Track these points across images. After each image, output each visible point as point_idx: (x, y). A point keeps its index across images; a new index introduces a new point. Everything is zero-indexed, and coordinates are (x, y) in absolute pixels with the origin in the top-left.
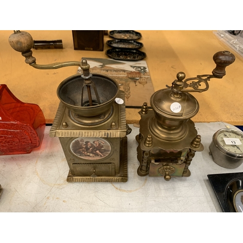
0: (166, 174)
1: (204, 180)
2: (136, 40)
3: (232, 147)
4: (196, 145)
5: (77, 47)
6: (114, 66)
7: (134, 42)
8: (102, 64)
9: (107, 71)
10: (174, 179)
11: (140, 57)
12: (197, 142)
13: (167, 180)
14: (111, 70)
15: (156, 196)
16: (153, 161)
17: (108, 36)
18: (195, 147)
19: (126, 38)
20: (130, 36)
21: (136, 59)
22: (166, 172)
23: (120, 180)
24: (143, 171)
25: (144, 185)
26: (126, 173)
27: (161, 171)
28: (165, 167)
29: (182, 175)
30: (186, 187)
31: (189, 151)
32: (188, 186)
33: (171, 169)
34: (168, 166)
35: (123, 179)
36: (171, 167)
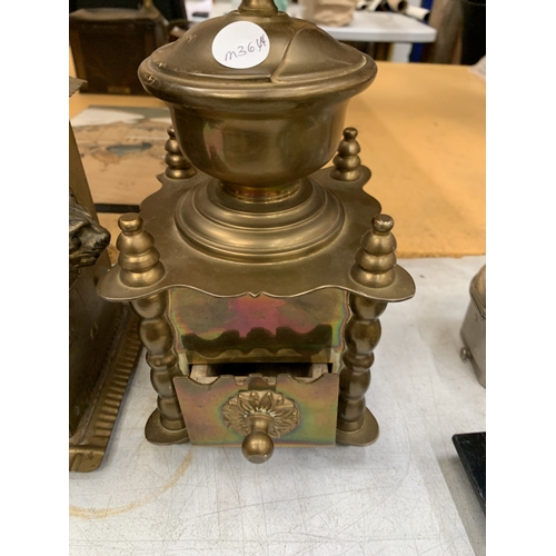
0: (253, 427)
1: (441, 462)
4: (376, 270)
8: (141, 117)
9: (150, 130)
10: (312, 456)
12: (378, 252)
13: (254, 456)
15: (215, 536)
16: (199, 374)
18: (373, 285)
22: (254, 419)
24: (171, 423)
25: (173, 484)
26: (108, 433)
27: (236, 419)
28: (247, 394)
29: (334, 437)
30: (359, 491)
31: (351, 313)
32: (369, 489)
33: (274, 403)
34: (261, 389)
35: (81, 454)
36: (276, 396)
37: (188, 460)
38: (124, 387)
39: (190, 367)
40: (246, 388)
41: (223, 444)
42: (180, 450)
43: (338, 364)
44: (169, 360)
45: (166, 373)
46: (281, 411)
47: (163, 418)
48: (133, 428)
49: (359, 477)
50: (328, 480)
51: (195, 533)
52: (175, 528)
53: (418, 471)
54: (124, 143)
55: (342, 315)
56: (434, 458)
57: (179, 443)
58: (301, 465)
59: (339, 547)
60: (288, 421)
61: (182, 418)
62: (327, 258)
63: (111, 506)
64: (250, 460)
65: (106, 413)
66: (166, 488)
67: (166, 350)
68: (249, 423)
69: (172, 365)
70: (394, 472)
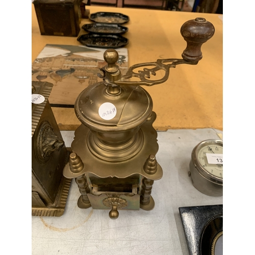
0: (113, 208)
2: (121, 24)
3: (217, 168)
4: (150, 170)
5: (44, 31)
6: (84, 55)
7: (119, 26)
8: (69, 52)
9: (74, 60)
11: (121, 44)
14: (78, 60)
15: (101, 238)
16: (95, 191)
17: (88, 20)
18: (150, 173)
19: (110, 22)
20: (116, 20)
21: (116, 46)
22: (113, 206)
23: (52, 213)
25: (87, 220)
26: (65, 203)
28: (111, 198)
30: (147, 224)
32: (150, 223)
33: (119, 201)
34: (115, 197)
35: (57, 211)
36: (120, 199)
37: (92, 212)
38: (69, 185)
39: (92, 188)
40: (111, 196)
42: (89, 209)
44: (85, 187)
46: (121, 203)
47: (83, 200)
48: (73, 200)
49: (148, 219)
50: (137, 220)
51: (94, 237)
52: (88, 235)
53: (167, 218)
54: (63, 69)
56: (173, 213)
59: (139, 242)
60: (124, 205)
63: (67, 228)
65: (64, 195)
66: (85, 222)
70: (159, 218)
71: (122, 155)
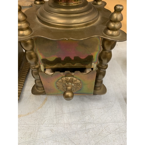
0: (67, 89)
15: (55, 122)
16: (48, 72)
24: (40, 88)
25: (41, 107)
26: (20, 92)
27: (61, 86)
28: (65, 78)
29: (93, 92)
30: (100, 108)
31: (102, 49)
32: (103, 108)
33: (74, 81)
34: (69, 76)
36: (74, 79)
37: (46, 100)
38: (25, 78)
39: (45, 69)
40: (64, 76)
41: (57, 94)
42: (43, 97)
43: (95, 68)
44: (37, 67)
45: (36, 71)
46: (76, 83)
47: (37, 87)
48: (28, 90)
49: (100, 104)
50: (90, 105)
51: (49, 122)
52: (42, 120)
53: (118, 102)
55: (99, 49)
57: (43, 95)
58: (82, 101)
59: (94, 125)
60: (78, 87)
61: (43, 87)
62: (94, 27)
63: (22, 114)
64: (66, 99)
65: (19, 86)
66: (39, 108)
67: (36, 63)
68: (65, 88)
69: (39, 69)
70: (111, 103)
71: (74, 21)
